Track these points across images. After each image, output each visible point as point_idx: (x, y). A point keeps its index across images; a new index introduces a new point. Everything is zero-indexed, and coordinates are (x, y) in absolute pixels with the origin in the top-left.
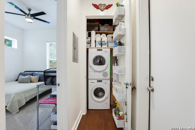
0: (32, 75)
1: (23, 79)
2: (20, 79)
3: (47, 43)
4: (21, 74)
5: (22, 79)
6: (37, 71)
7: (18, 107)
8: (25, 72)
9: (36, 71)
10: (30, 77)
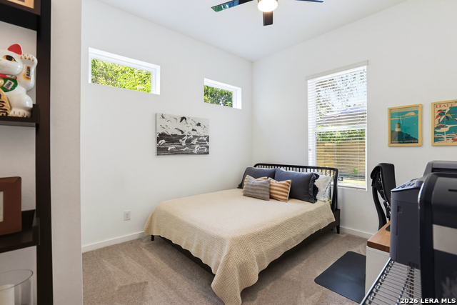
0: (273, 175)
1: (254, 187)
2: (247, 185)
3: (309, 81)
4: (249, 172)
5: (252, 185)
6: (283, 166)
7: (240, 288)
8: (255, 166)
9: (281, 166)
10: (269, 182)
